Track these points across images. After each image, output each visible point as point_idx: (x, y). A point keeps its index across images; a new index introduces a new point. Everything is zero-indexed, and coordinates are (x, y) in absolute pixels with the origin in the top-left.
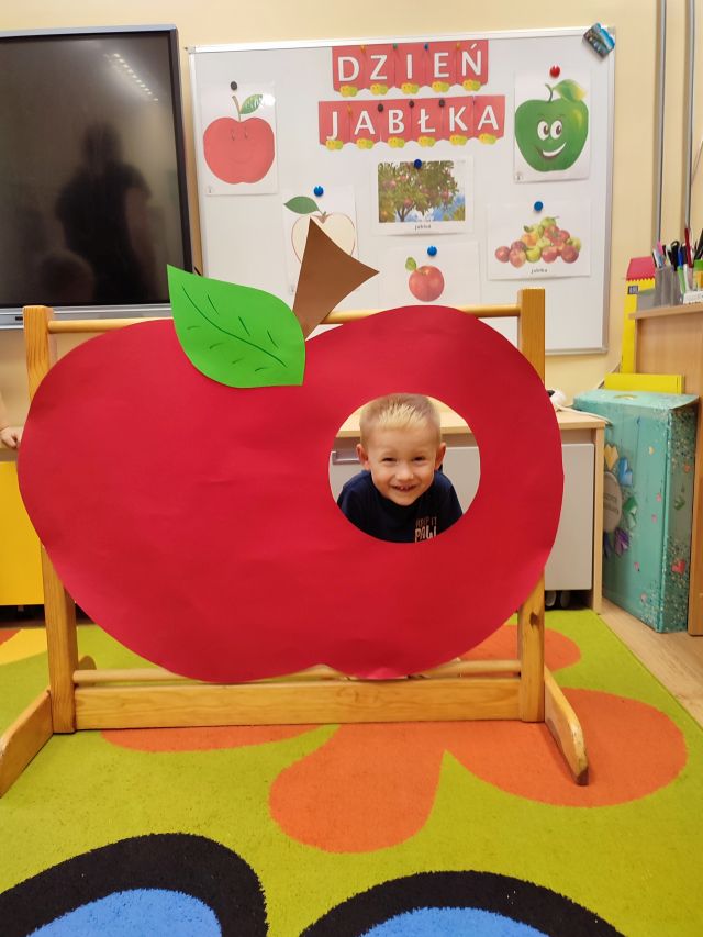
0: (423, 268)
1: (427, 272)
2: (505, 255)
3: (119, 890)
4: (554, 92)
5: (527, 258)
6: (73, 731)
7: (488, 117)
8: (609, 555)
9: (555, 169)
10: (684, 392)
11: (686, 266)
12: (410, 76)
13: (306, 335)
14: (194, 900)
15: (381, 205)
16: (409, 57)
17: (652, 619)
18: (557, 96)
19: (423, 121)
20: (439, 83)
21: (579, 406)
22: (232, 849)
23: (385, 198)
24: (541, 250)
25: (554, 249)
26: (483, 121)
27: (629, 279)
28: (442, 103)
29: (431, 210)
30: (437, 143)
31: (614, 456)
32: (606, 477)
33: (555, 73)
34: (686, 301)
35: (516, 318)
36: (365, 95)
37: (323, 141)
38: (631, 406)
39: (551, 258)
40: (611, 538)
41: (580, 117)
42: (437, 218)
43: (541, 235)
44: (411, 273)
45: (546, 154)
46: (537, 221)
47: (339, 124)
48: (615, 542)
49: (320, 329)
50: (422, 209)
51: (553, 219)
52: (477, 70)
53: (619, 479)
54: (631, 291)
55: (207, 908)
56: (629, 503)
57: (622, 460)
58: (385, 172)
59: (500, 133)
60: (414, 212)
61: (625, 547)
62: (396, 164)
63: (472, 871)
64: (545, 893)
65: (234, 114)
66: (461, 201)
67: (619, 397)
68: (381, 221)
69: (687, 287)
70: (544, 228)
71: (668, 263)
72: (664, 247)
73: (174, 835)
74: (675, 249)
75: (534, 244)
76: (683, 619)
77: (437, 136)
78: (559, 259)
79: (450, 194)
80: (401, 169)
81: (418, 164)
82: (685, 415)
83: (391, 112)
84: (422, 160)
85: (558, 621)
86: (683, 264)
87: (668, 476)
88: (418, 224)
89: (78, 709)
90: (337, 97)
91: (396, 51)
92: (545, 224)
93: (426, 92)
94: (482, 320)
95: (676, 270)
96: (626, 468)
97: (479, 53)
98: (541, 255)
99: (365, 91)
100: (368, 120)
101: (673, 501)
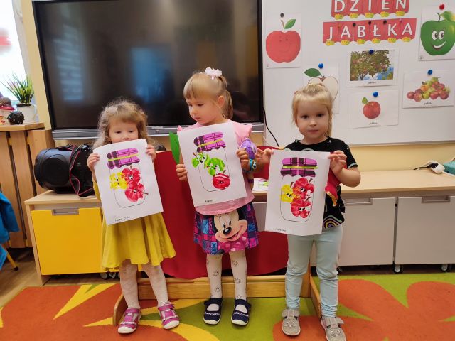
0: (370, 103)
1: (372, 104)
2: (412, 96)
5: (423, 97)
7: (407, 29)
9: (439, 54)
12: (370, 9)
15: (351, 72)
16: (370, 0)
18: (442, 18)
19: (375, 31)
20: (384, 12)
23: (354, 69)
24: (430, 93)
25: (436, 93)
26: (405, 31)
28: (385, 22)
29: (377, 74)
30: (382, 42)
33: (442, 7)
36: (347, 19)
37: (324, 41)
39: (435, 97)
41: (453, 29)
42: (379, 78)
43: (431, 86)
44: (364, 105)
45: (435, 47)
46: (429, 79)
47: (333, 33)
50: (372, 74)
51: (437, 78)
52: (404, 6)
58: (355, 56)
59: (413, 37)
60: (368, 76)
62: (360, 52)
65: (282, 29)
66: (392, 70)
70: (432, 83)
75: (426, 90)
77: (381, 38)
78: (439, 97)
79: (386, 66)
80: (363, 54)
81: (371, 52)
83: (359, 27)
84: (373, 50)
88: (370, 81)
90: (333, 20)
92: (433, 81)
93: (377, 17)
98: (430, 96)
99: (347, 16)
100: (347, 31)
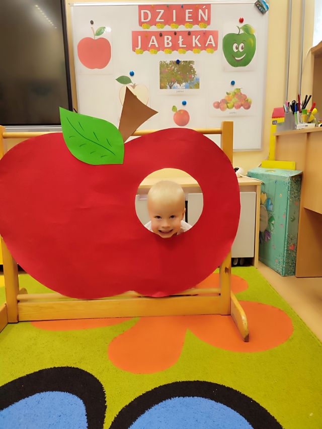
0: (180, 111)
1: (182, 112)
2: (218, 105)
3: (39, 392)
4: (241, 30)
5: (228, 107)
6: (17, 322)
7: (210, 41)
8: (262, 241)
9: (241, 66)
10: (296, 169)
11: (298, 112)
12: (174, 20)
13: (124, 141)
14: (74, 396)
15: (161, 81)
16: (174, 11)
17: (280, 270)
18: (242, 32)
19: (181, 40)
20: (188, 24)
21: (250, 175)
22: (91, 373)
23: (162, 77)
24: (234, 103)
25: (240, 103)
26: (208, 42)
27: (273, 118)
28: (189, 33)
29: (184, 84)
30: (187, 52)
31: (265, 197)
32: (261, 207)
33: (241, 21)
34: (298, 128)
35: (220, 135)
36: (153, 28)
37: (134, 50)
38: (272, 175)
39: (238, 107)
40: (263, 234)
41: (252, 42)
42: (186, 87)
43: (234, 96)
44: (174, 113)
45: (237, 59)
46: (232, 89)
47: (142, 42)
48: (265, 236)
49: (131, 138)
50: (180, 83)
51: (239, 89)
52: (206, 19)
53: (267, 208)
54: (274, 123)
55: (79, 399)
56: (271, 219)
57: (268, 199)
58: (163, 66)
59: (216, 48)
60: (176, 84)
61: (269, 238)
62: (168, 62)
63: (198, 381)
64: (229, 390)
65: (92, 36)
66: (198, 80)
67: (268, 171)
68: (161, 88)
69: (299, 122)
70: (235, 93)
71: (291, 110)
72: (289, 103)
73: (64, 367)
74: (293, 104)
75: (231, 100)
76: (293, 270)
77: (187, 49)
78: (242, 107)
79: (193, 76)
80: (170, 64)
81: (178, 62)
82: (296, 179)
83: (166, 37)
84: (180, 60)
85: (238, 271)
86: (297, 111)
87: (288, 207)
88: (178, 90)
89: (19, 312)
90: (141, 29)
91: (168, 8)
92: (235, 91)
93: (182, 28)
94: (205, 135)
95: (294, 114)
96: (270, 203)
97: (207, 10)
98: (233, 106)
99: (153, 26)
100: (155, 40)
101: (290, 218)
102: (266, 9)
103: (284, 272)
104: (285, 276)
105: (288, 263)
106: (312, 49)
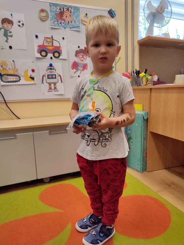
17: (139, 169)
53: (126, 132)
56: (130, 138)
76: (146, 168)
87: (142, 132)
101: (144, 138)
102: (114, 16)
103: (141, 170)
104: (142, 172)
105: (143, 165)
106: (138, 41)
